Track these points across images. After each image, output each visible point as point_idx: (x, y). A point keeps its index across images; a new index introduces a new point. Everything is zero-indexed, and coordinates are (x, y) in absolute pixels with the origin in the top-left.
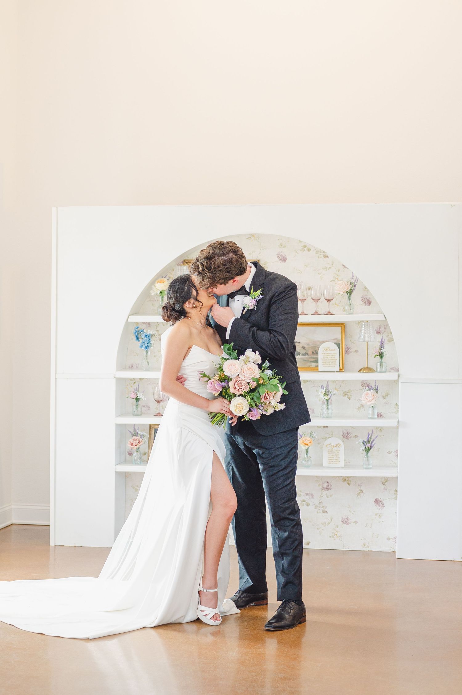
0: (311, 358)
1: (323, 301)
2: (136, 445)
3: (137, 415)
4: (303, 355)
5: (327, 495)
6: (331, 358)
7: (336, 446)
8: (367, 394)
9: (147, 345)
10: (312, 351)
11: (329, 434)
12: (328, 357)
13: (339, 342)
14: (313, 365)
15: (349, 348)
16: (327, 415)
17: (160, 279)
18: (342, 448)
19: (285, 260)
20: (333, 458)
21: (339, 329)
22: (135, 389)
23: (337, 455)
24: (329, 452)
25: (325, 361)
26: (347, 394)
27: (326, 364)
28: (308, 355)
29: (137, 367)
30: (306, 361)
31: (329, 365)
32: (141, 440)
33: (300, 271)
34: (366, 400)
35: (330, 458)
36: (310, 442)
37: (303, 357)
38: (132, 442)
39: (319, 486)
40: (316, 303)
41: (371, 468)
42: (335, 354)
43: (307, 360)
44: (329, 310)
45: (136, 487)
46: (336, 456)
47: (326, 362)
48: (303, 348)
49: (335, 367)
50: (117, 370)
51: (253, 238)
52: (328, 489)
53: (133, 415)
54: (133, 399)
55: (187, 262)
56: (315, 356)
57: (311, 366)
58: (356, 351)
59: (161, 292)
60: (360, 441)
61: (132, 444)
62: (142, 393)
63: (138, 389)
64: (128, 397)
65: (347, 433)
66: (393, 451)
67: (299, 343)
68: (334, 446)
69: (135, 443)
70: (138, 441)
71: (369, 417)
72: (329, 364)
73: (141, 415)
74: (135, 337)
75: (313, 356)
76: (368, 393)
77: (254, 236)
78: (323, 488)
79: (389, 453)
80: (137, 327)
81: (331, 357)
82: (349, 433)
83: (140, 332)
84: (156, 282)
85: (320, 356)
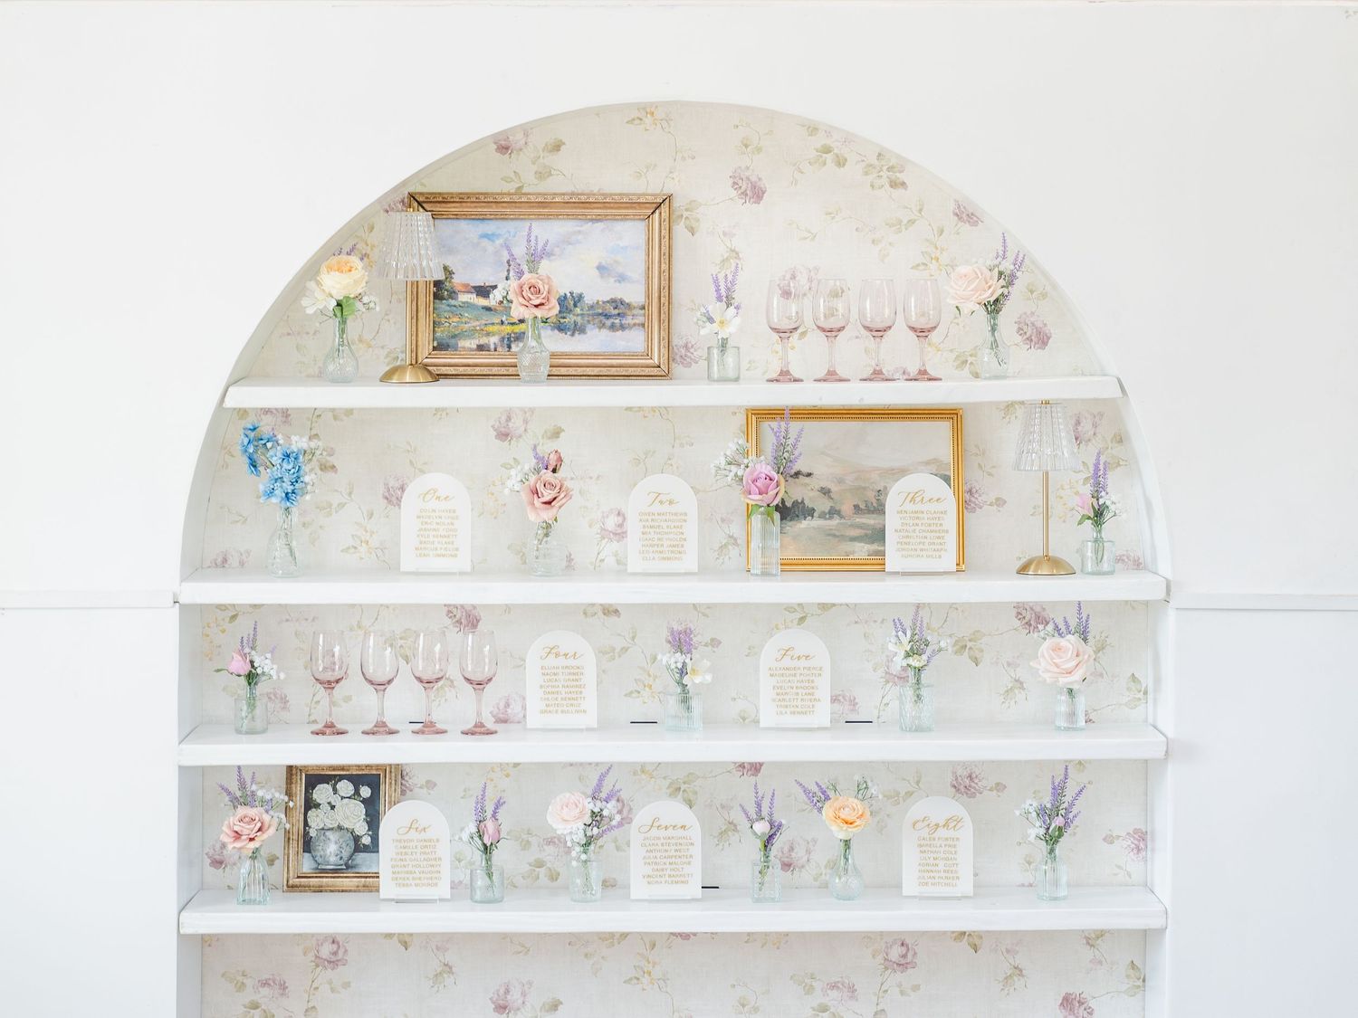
0: (851, 526)
1: (900, 336)
2: (251, 840)
3: (251, 732)
4: (822, 516)
5: (900, 985)
6: (929, 528)
7: (944, 826)
8: (1057, 649)
9: (290, 489)
10: (855, 503)
11: (908, 781)
12: (917, 525)
13: (947, 473)
14: (862, 550)
15: (974, 490)
16: (917, 722)
17: (333, 260)
18: (966, 834)
19: (756, 194)
20: (937, 865)
21: (944, 428)
22: (242, 642)
23: (950, 856)
24: (920, 846)
25: (907, 537)
26: (969, 644)
27: (910, 547)
28: (842, 517)
29: (242, 564)
30: (834, 536)
31: (922, 550)
32: (266, 818)
33: (809, 232)
34: (1056, 670)
35: (927, 864)
36: (860, 813)
37: (821, 522)
38: (236, 828)
39: (874, 956)
40: (878, 339)
41: (1065, 898)
42: (942, 513)
43: (837, 533)
44: (924, 365)
45: (240, 978)
46: (947, 859)
47: (911, 540)
48: (825, 494)
49: (940, 557)
50: (184, 579)
51: (648, 120)
52: (903, 965)
53: (239, 731)
54: (239, 676)
55: (421, 199)
56: (870, 520)
57: (853, 553)
58: (1000, 502)
59: (339, 304)
60: (1027, 806)
61: (238, 835)
62: (269, 655)
63: (254, 640)
64: (218, 671)
65: (970, 776)
66: (1124, 834)
67: (809, 475)
68: (937, 825)
69: (247, 832)
70: (259, 825)
71: (1058, 724)
72: (921, 546)
73: (264, 731)
74: (248, 461)
75: (858, 520)
76: (1059, 644)
77: (652, 114)
78: (888, 965)
79: (1109, 839)
80: (252, 428)
81: (930, 525)
82: (974, 776)
83: (263, 442)
84: (324, 269)
85: (892, 521)
